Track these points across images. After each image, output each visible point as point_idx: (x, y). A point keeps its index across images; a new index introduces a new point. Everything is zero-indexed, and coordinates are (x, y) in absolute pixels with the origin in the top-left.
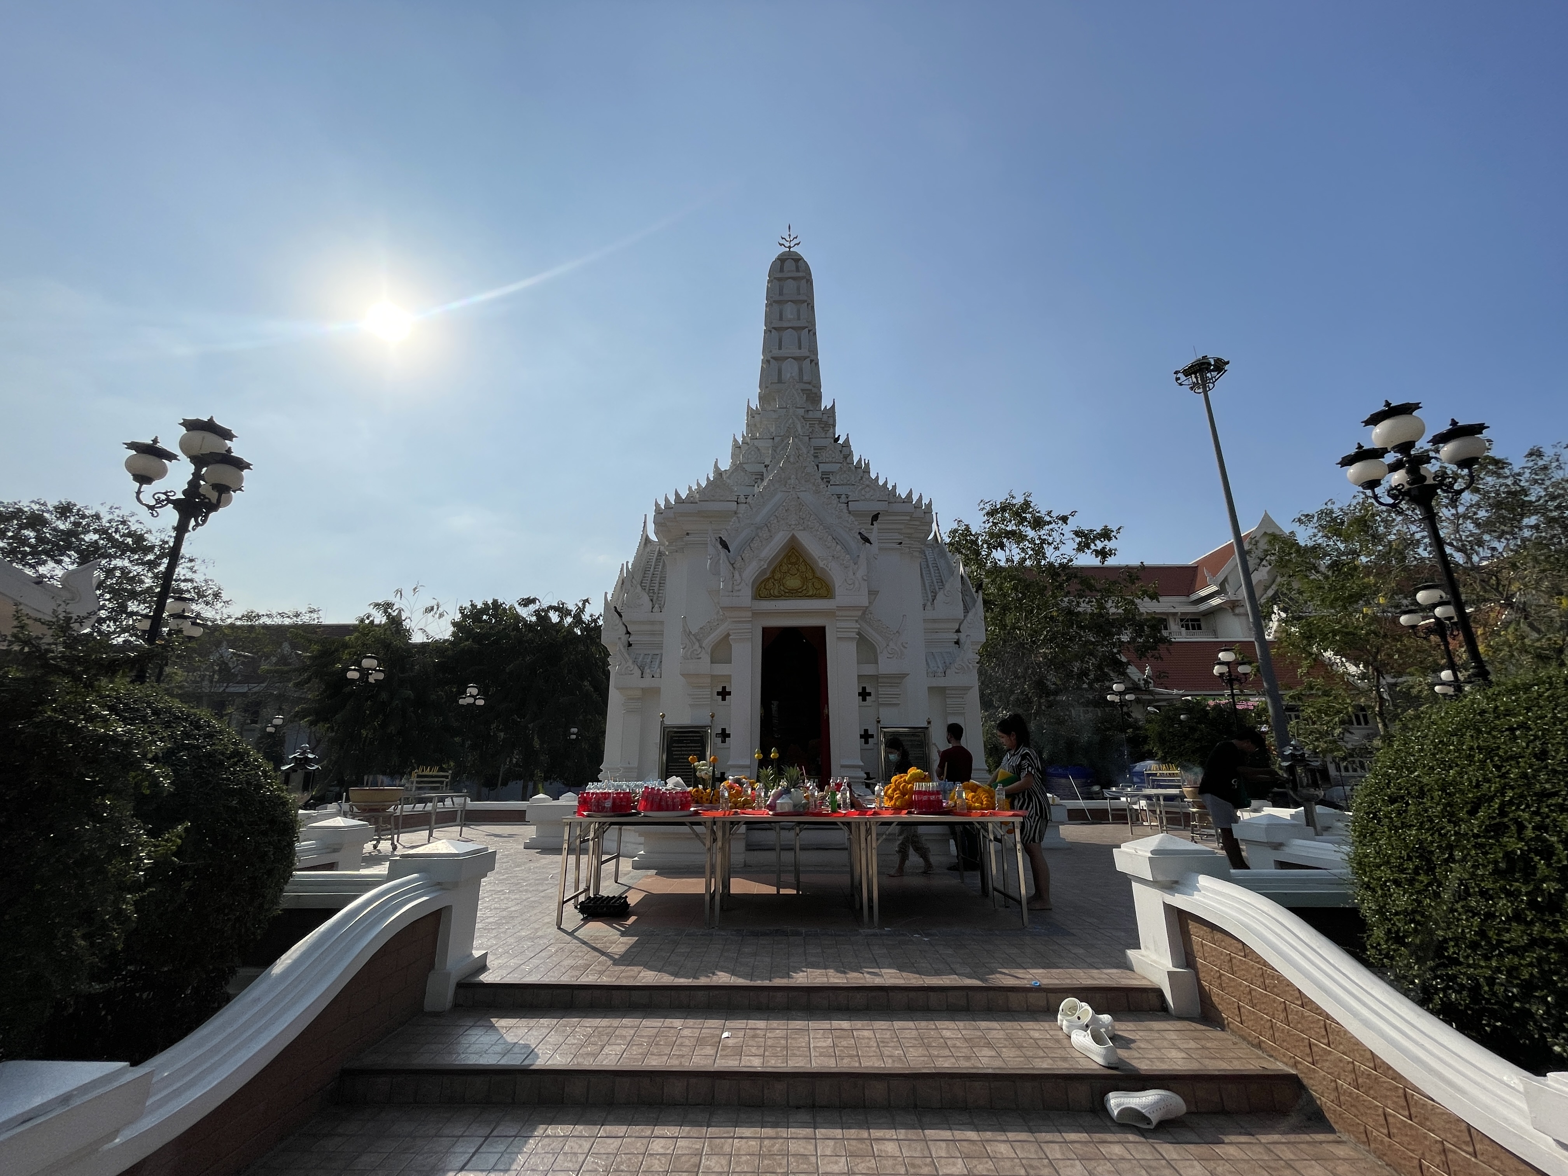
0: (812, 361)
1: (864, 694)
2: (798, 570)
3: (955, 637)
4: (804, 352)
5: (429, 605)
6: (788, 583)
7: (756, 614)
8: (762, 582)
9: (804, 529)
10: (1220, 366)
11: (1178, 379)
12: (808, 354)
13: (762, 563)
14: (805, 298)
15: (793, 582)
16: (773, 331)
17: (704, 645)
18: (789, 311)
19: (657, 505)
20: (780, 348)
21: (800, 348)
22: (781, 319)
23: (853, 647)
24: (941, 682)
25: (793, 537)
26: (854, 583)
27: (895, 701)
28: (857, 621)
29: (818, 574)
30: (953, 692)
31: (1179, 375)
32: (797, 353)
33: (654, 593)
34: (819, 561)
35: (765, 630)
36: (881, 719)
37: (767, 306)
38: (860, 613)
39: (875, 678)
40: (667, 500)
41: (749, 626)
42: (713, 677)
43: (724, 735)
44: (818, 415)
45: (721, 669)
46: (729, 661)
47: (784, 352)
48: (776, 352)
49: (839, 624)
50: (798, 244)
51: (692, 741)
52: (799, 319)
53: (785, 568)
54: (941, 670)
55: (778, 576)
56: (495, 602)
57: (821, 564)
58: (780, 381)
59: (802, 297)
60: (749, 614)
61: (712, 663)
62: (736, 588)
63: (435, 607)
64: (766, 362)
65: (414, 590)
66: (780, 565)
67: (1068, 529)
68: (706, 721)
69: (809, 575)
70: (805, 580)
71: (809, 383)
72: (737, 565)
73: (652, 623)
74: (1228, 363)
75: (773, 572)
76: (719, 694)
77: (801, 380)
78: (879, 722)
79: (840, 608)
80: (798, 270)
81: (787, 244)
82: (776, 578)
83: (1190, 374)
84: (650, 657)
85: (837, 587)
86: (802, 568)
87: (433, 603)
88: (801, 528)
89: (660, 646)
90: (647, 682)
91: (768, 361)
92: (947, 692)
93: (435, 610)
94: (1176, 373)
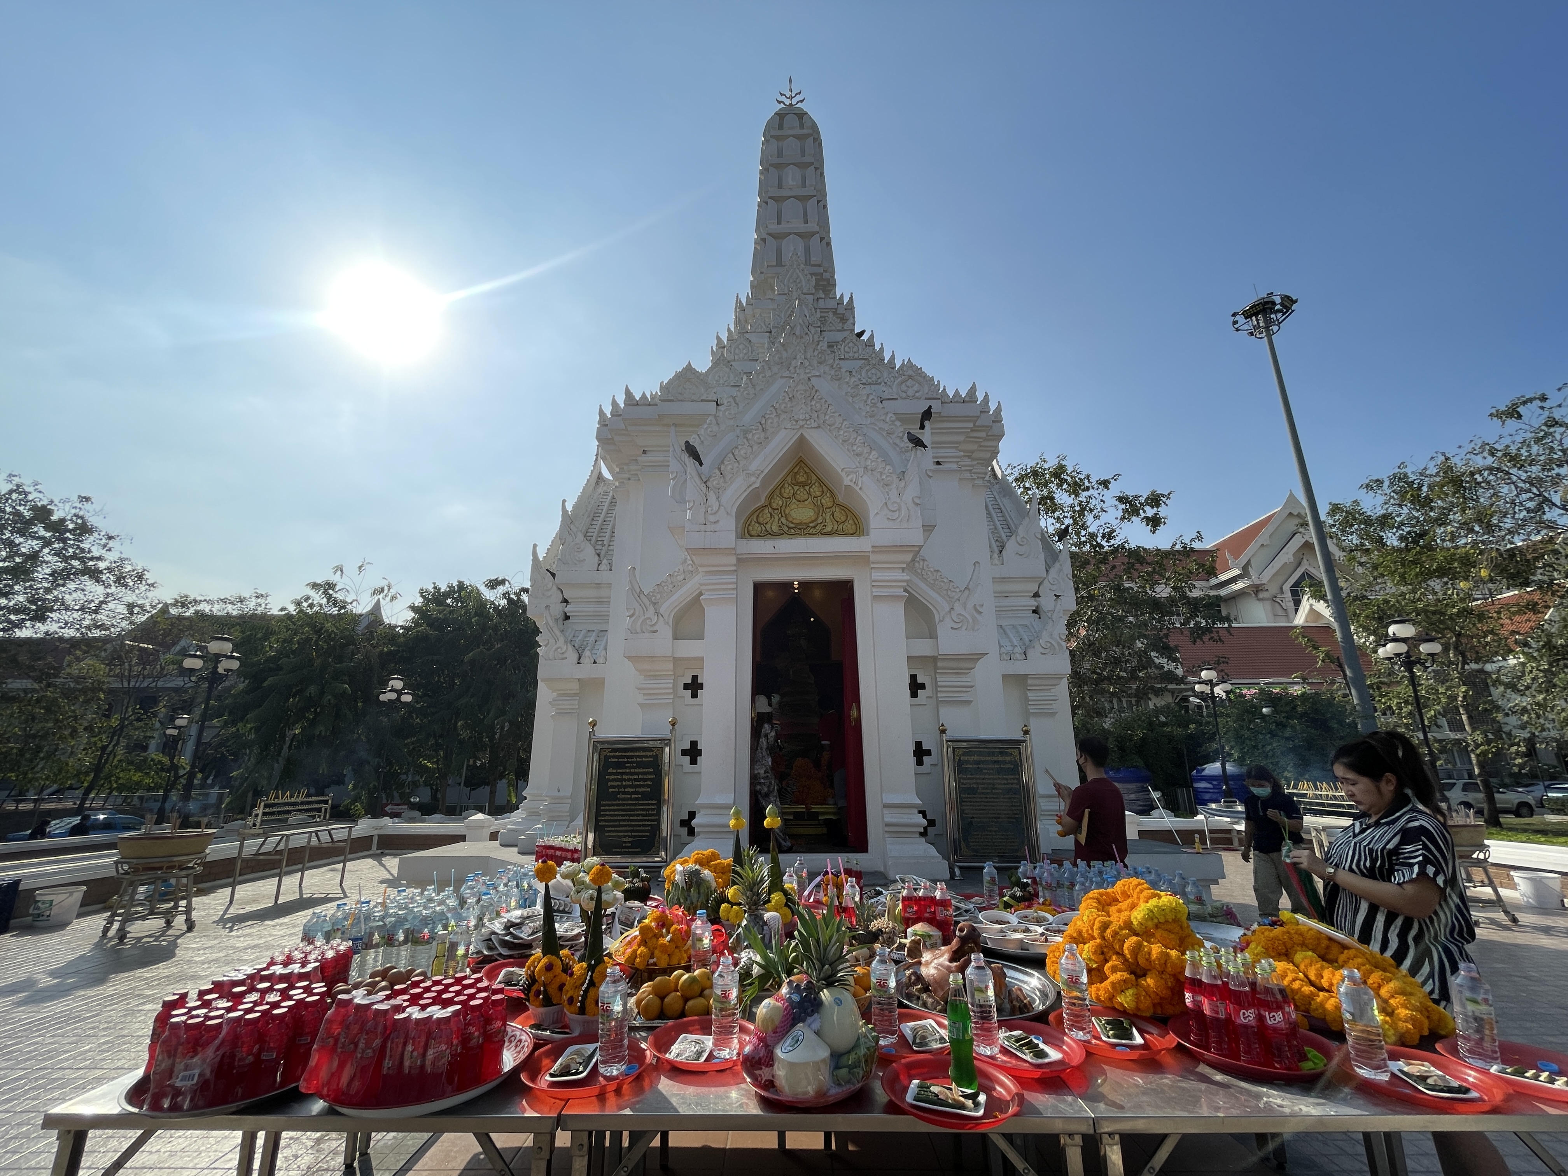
0: (822, 239)
1: (915, 687)
2: (809, 494)
3: (1033, 603)
4: (812, 226)
5: (378, 585)
6: (792, 513)
7: (742, 561)
8: (752, 514)
9: (818, 427)
10: (1288, 303)
11: (1235, 322)
12: (817, 229)
13: (753, 479)
14: (811, 160)
15: (802, 513)
16: (770, 201)
17: (662, 611)
18: (791, 177)
19: (601, 413)
20: (779, 223)
21: (806, 222)
22: (780, 186)
23: (899, 609)
24: (1020, 667)
25: (802, 441)
26: (899, 510)
27: (965, 697)
28: (903, 570)
29: (841, 499)
30: (1037, 682)
31: (1237, 318)
32: (802, 227)
33: (603, 545)
34: (843, 474)
35: (759, 588)
36: (947, 726)
37: (761, 173)
38: (908, 557)
39: (932, 661)
40: (614, 403)
41: (732, 578)
42: (676, 661)
43: (693, 753)
44: (832, 304)
45: (689, 649)
46: (700, 636)
47: (784, 227)
48: (774, 227)
49: (876, 575)
50: (802, 101)
51: (640, 765)
52: (804, 185)
53: (788, 491)
54: (1018, 650)
55: (778, 502)
56: (461, 585)
57: (847, 481)
58: (779, 263)
59: (808, 159)
60: (733, 560)
61: (676, 637)
62: (712, 518)
63: (386, 588)
64: (761, 241)
65: (360, 568)
66: (781, 486)
67: (1110, 495)
68: (664, 731)
69: (826, 501)
70: (820, 509)
71: (819, 266)
72: (713, 483)
73: (598, 586)
74: (1296, 301)
75: (771, 496)
76: (686, 687)
77: (808, 262)
78: (943, 732)
79: (878, 549)
80: (802, 127)
81: (788, 102)
82: (774, 505)
83: (1251, 317)
84: (594, 634)
85: (872, 516)
86: (816, 490)
87: (384, 583)
88: (814, 425)
89: (604, 618)
90: (586, 670)
91: (764, 240)
92: (1030, 682)
93: (386, 591)
94: (1234, 315)
